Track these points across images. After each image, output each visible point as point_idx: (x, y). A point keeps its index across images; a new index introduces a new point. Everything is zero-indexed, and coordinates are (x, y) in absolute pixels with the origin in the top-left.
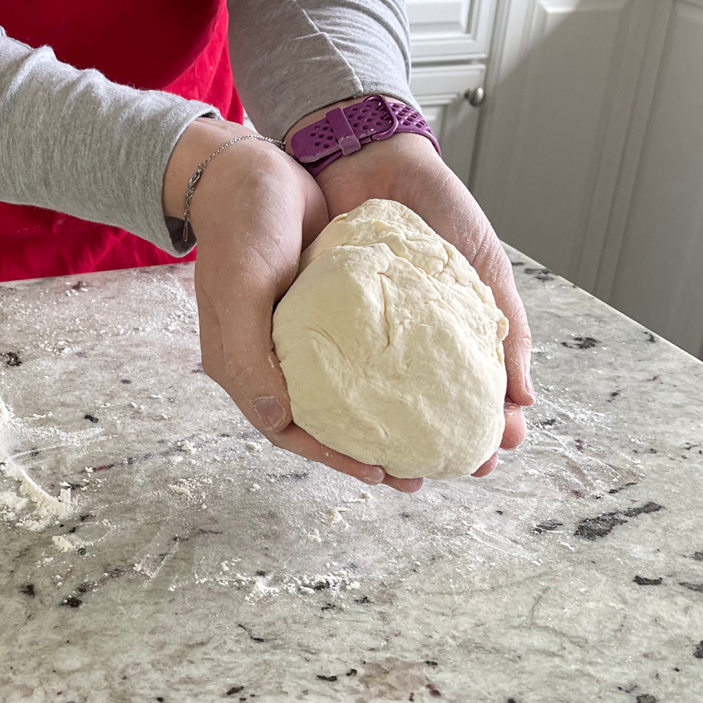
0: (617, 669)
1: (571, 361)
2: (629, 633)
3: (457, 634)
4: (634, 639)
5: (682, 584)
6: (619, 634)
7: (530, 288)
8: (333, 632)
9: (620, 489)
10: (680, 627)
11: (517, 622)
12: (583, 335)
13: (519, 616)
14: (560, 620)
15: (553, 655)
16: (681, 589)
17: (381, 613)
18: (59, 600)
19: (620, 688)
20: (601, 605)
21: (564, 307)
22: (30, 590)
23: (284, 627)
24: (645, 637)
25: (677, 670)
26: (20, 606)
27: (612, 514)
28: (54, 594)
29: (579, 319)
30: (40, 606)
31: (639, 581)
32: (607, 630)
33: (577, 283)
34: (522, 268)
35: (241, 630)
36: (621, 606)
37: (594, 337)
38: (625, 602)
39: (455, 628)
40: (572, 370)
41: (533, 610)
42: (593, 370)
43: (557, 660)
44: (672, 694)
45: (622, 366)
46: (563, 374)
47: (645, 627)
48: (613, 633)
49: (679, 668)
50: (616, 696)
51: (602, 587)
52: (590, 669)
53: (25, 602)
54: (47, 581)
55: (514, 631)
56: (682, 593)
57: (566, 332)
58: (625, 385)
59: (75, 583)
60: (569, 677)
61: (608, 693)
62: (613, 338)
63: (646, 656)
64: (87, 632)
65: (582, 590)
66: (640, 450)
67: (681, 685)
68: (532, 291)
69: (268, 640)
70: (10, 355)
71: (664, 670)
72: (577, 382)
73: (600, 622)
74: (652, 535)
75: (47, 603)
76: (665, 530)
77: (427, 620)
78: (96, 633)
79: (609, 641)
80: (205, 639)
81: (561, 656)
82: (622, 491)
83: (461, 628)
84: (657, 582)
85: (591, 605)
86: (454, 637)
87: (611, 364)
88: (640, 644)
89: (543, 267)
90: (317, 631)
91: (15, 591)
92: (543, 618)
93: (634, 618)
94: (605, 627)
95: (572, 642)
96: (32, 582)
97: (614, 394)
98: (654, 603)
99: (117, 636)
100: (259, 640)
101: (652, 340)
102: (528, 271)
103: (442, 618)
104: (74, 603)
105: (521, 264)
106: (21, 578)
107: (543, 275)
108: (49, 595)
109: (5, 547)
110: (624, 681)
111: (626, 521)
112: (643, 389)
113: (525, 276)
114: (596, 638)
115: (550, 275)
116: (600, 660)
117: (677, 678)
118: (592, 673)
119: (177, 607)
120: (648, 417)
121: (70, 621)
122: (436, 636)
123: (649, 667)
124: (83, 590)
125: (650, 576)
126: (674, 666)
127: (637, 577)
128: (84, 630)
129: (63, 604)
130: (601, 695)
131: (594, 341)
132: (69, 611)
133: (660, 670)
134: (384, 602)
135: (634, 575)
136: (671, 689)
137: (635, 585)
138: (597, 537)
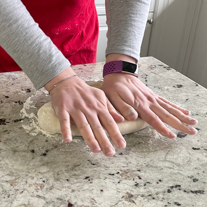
0: (188, 172)
1: (176, 91)
2: (191, 162)
3: (146, 163)
4: (192, 164)
5: (205, 150)
6: (188, 163)
7: (165, 72)
8: (113, 162)
10: (204, 161)
11: (161, 159)
12: (179, 84)
13: (162, 158)
14: (173, 159)
15: (171, 168)
16: (205, 151)
17: (126, 157)
18: (41, 154)
19: (189, 177)
20: (184, 155)
21: (174, 77)
22: (33, 151)
23: (100, 161)
24: (195, 164)
25: (204, 172)
26: (30, 155)
28: (40, 152)
29: (178, 80)
30: (36, 155)
31: (194, 149)
32: (185, 162)
33: (177, 71)
34: (163, 67)
35: (89, 162)
36: (189, 155)
37: (182, 85)
38: (190, 154)
39: (145, 161)
40: (176, 93)
41: (166, 156)
42: (181, 93)
43: (172, 170)
44: (202, 178)
45: (189, 92)
46: (173, 94)
47: (195, 161)
48: (187, 163)
49: (204, 171)
50: (188, 179)
51: (184, 150)
52: (181, 172)
53: (32, 154)
54: (38, 149)
55: (161, 162)
56: (205, 152)
57: (174, 83)
58: (190, 97)
59: (45, 149)
60: (175, 174)
61: (185, 178)
62: (187, 85)
63: (195, 168)
64: (48, 162)
65: (179, 151)
66: (194, 114)
67: (205, 176)
68: (165, 73)
69: (96, 164)
70: (28, 89)
71: (200, 172)
72: (177, 97)
73: (183, 159)
74: (197, 137)
75: (38, 155)
76: (200, 135)
77: (138, 159)
78: (50, 163)
79: (186, 164)
80: (79, 164)
81: (173, 169)
83: (147, 161)
84: (198, 149)
85: (181, 155)
86: (145, 164)
87: (186, 92)
88: (194, 165)
89: (168, 66)
90: (109, 162)
91: (29, 151)
92: (168, 158)
93: (192, 158)
94: (185, 161)
95: (176, 165)
96: (33, 149)
97: (187, 100)
98: (197, 154)
99: (56, 163)
100: (93, 164)
101: (197, 85)
102: (164, 67)
103: (142, 158)
104: (45, 155)
105: (162, 65)
106: (31, 148)
107: (168, 68)
108: (38, 152)
109: (27, 140)
110: (190, 175)
112: (195, 98)
113: (163, 69)
114: (182, 164)
115: (170, 68)
116: (183, 170)
117: (204, 174)
118: (181, 173)
119: (72, 156)
120: (196, 106)
121: (44, 160)
122: (140, 163)
123: (196, 171)
124: (47, 151)
125: (197, 147)
126: (203, 171)
127: (193, 148)
128: (47, 162)
129: (42, 155)
130: (184, 179)
131: (182, 86)
132: (43, 157)
133: (199, 172)
134: (126, 154)
135: (192, 147)
136: (202, 177)
137: (193, 150)
138: (183, 137)
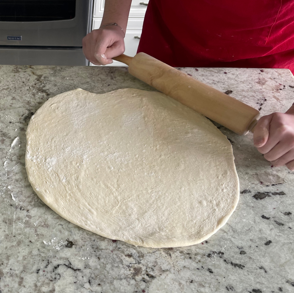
0: (240, 242)
2: (250, 232)
4: (251, 234)
5: (275, 221)
6: (247, 231)
9: (276, 184)
10: (266, 234)
15: (225, 232)
16: (274, 223)
19: (238, 247)
20: (247, 221)
24: (254, 235)
25: (257, 247)
27: (268, 193)
31: (263, 217)
32: (244, 229)
36: (253, 223)
38: (255, 222)
43: (225, 234)
44: (251, 253)
47: (256, 231)
48: (245, 231)
49: (258, 246)
50: (235, 249)
51: (251, 215)
52: (233, 239)
56: (273, 224)
60: (226, 240)
61: (234, 248)
63: (251, 240)
65: (244, 215)
67: (256, 251)
71: (253, 246)
73: (244, 226)
74: (276, 203)
76: (281, 202)
79: (243, 233)
81: (227, 233)
82: (276, 185)
84: (268, 219)
85: (244, 220)
88: (251, 236)
93: (254, 228)
95: (232, 230)
98: (264, 225)
110: (240, 245)
111: (271, 196)
114: (239, 231)
116: (237, 238)
117: (256, 249)
118: (233, 240)
123: (250, 243)
125: (267, 216)
126: (257, 245)
127: (263, 215)
130: (231, 248)
133: (252, 245)
135: (263, 214)
136: (252, 252)
137: (261, 218)
138: (259, 199)
